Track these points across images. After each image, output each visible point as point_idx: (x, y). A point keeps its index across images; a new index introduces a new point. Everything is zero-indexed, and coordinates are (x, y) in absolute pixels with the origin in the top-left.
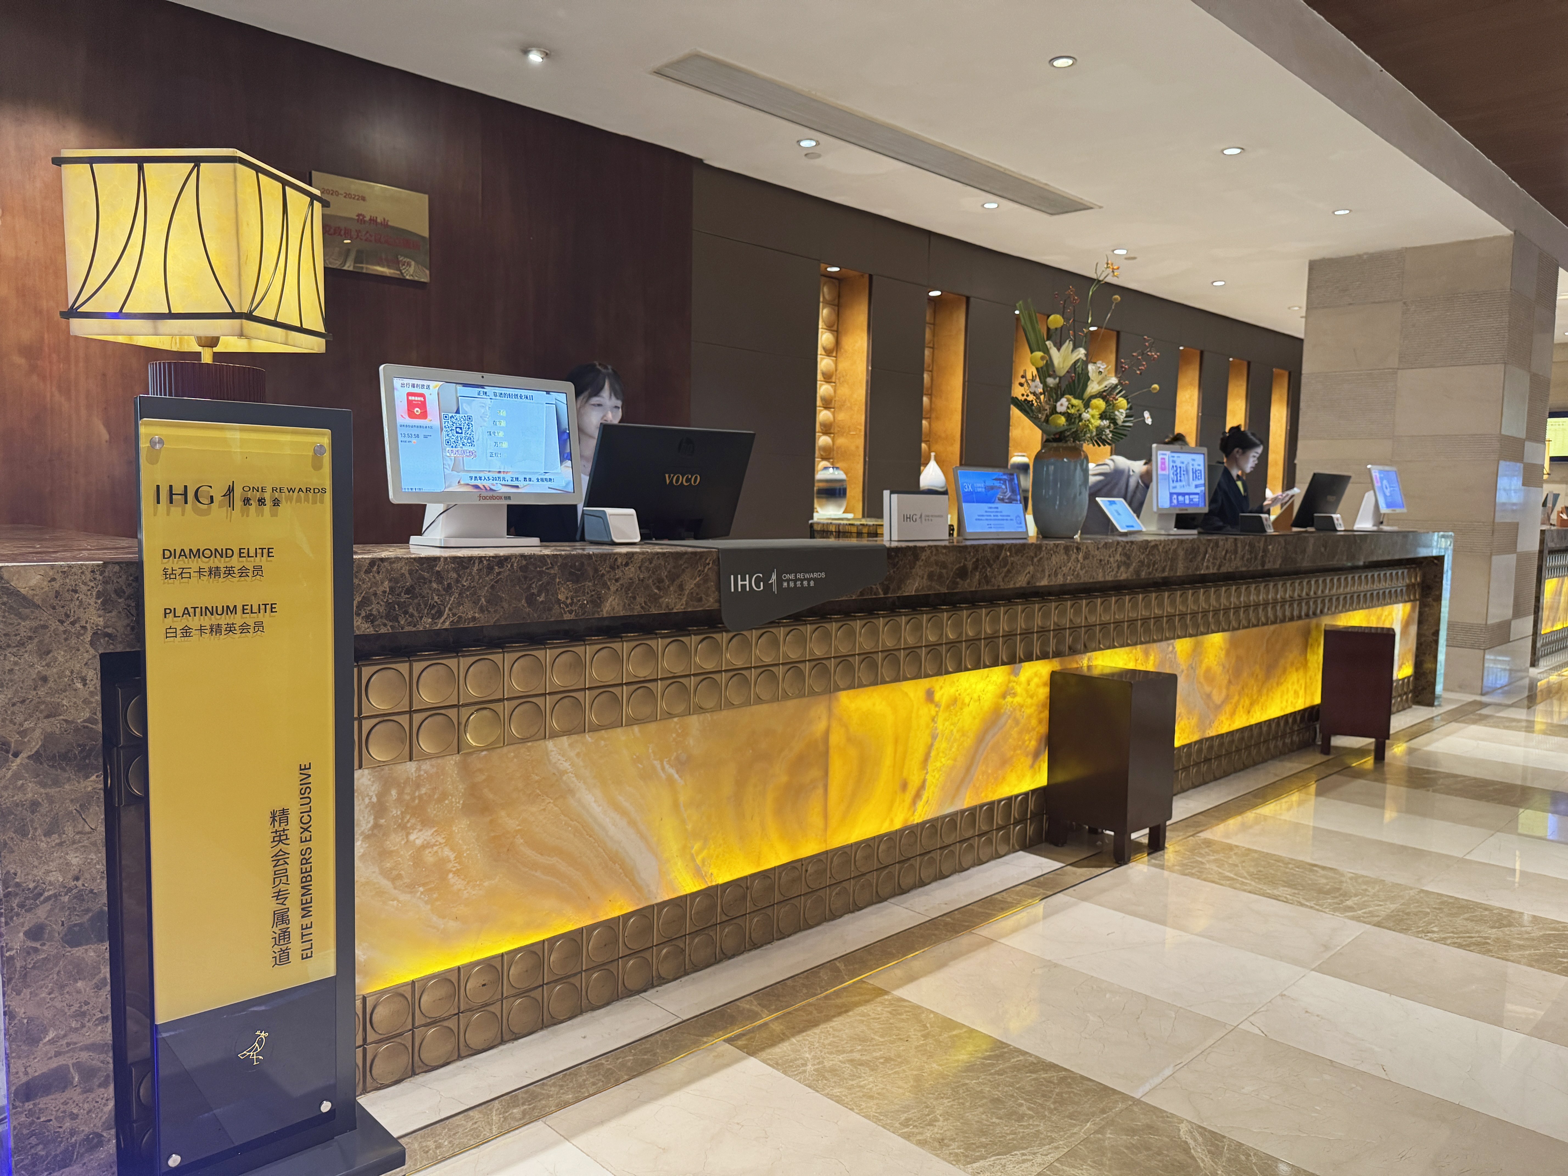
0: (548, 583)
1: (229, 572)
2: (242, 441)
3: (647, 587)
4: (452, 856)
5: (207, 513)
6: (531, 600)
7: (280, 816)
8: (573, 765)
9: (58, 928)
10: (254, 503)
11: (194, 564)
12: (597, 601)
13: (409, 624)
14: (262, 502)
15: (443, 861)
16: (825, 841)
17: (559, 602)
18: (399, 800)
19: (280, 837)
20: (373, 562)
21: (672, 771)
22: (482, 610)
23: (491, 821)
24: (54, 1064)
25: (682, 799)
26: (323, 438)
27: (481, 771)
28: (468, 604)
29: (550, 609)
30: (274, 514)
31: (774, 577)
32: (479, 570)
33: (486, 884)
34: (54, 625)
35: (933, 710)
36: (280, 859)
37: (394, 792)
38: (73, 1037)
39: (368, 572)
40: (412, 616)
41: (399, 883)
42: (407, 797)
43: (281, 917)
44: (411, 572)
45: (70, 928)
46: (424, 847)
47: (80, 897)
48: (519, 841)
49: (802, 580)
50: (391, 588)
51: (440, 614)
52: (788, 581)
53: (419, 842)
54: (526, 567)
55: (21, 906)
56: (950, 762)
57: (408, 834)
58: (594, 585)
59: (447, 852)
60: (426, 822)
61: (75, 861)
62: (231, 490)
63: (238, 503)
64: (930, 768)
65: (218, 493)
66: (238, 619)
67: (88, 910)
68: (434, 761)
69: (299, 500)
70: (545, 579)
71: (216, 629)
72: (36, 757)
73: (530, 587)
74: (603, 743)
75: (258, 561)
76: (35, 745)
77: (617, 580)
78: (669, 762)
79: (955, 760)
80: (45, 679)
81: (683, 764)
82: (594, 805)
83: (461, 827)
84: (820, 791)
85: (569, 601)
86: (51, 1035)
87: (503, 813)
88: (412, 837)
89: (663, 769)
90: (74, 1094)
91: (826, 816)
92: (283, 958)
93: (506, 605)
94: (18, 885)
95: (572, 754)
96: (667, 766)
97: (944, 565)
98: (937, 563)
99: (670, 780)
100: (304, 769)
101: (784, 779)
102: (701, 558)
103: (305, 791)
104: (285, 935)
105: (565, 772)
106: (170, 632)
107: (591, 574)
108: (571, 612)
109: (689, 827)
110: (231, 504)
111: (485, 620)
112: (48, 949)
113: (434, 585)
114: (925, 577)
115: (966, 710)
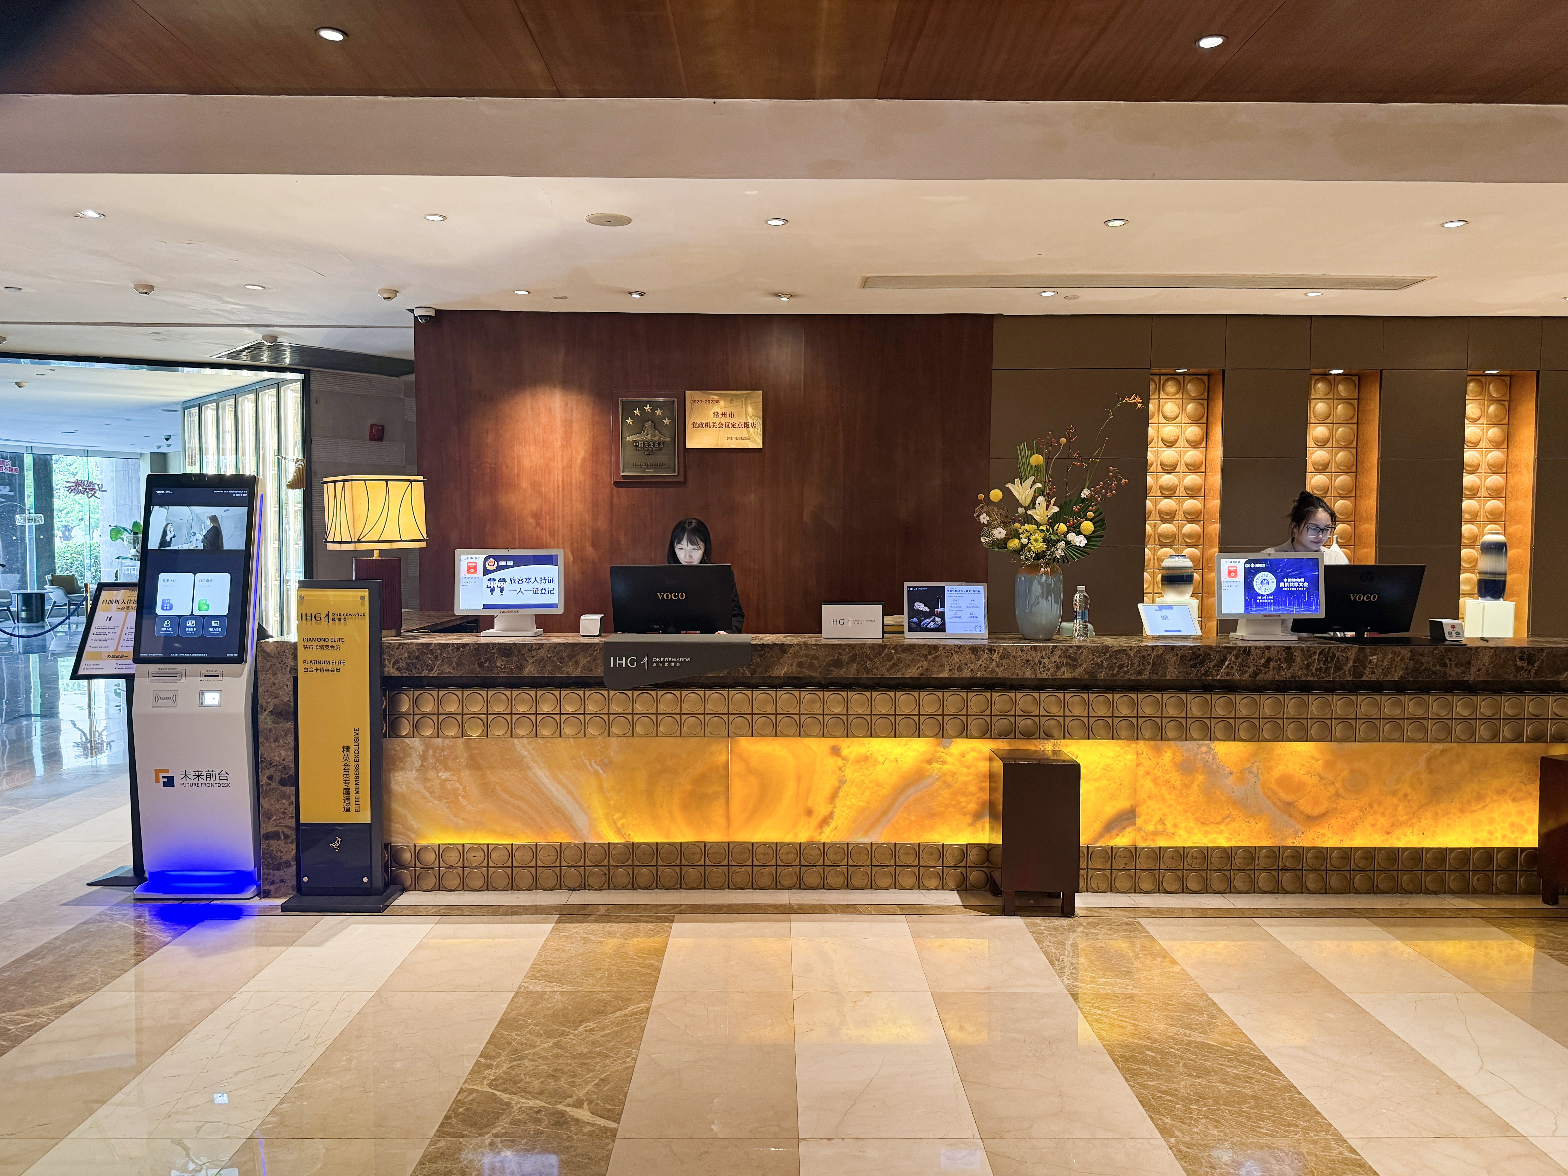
0: (490, 657)
1: (327, 647)
2: (334, 596)
3: (553, 662)
4: (461, 788)
5: (320, 624)
6: (481, 665)
7: (346, 749)
8: (530, 754)
9: (277, 778)
10: (337, 620)
11: (314, 644)
12: (521, 668)
13: (417, 673)
14: (339, 620)
15: (457, 789)
16: (728, 835)
17: (497, 667)
18: (434, 755)
19: (346, 758)
20: (400, 644)
21: (599, 768)
22: (454, 669)
23: (482, 775)
24: (275, 829)
25: (606, 785)
26: (365, 593)
27: (476, 748)
28: (446, 666)
29: (492, 670)
30: (345, 625)
31: (646, 659)
32: (452, 650)
33: (480, 806)
34: (277, 664)
35: (840, 762)
36: (346, 767)
37: (431, 751)
38: (282, 821)
39: (398, 649)
40: (418, 669)
41: (433, 795)
42: (437, 755)
43: (347, 791)
44: (418, 649)
45: (281, 779)
46: (446, 780)
47: (284, 768)
48: (498, 788)
49: (669, 663)
50: (408, 656)
51: (432, 669)
52: (658, 662)
53: (443, 777)
54: (478, 648)
55: (266, 766)
56: (862, 804)
57: (438, 772)
58: (519, 659)
59: (458, 785)
60: (447, 769)
61: (283, 754)
62: (328, 615)
63: (330, 619)
64: (838, 803)
65: (323, 616)
66: (331, 666)
67: (287, 774)
68: (451, 740)
69: (355, 619)
70: (488, 655)
71: (322, 670)
72: (271, 712)
73: (480, 658)
74: (549, 745)
75: (338, 643)
76: (271, 708)
77: (533, 657)
78: (595, 762)
79: (868, 803)
80: (274, 684)
81: (607, 765)
82: (544, 778)
83: (466, 774)
84: (722, 800)
85: (503, 667)
86: (274, 818)
87: (489, 772)
88: (440, 774)
89: (591, 765)
90: (281, 842)
91: (728, 818)
92: (347, 809)
93: (467, 667)
94: (265, 758)
95: (530, 748)
96: (594, 765)
97: (815, 657)
98: (806, 656)
99: (596, 773)
100: (356, 731)
101: (689, 787)
102: (591, 647)
103: (357, 740)
104: (348, 800)
105: (525, 757)
106: (306, 670)
107: (516, 653)
108: (504, 672)
109: (612, 803)
110: (328, 620)
111: (454, 673)
112: (274, 785)
113: (429, 656)
114: (795, 665)
115: (879, 767)
